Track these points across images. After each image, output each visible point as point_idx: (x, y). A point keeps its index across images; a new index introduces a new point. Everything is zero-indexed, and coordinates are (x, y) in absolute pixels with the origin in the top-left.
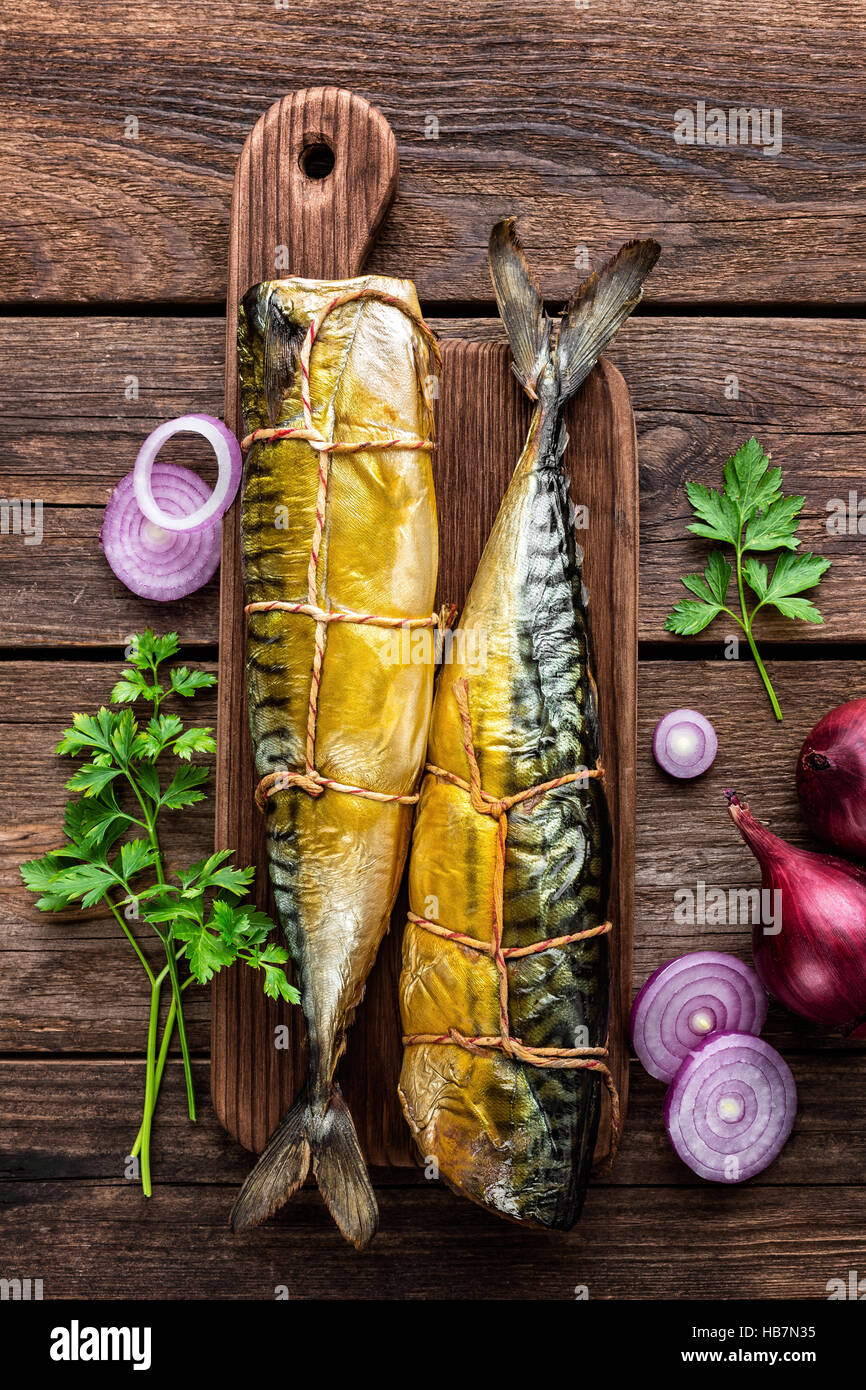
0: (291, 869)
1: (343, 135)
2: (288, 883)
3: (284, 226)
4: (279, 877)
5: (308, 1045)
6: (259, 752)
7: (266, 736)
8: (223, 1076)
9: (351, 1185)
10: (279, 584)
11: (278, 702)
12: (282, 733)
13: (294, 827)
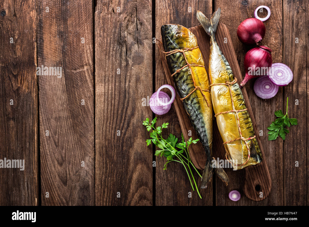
0: (228, 69)
1: (255, 194)
2: (228, 66)
3: (261, 176)
4: (229, 67)
5: (216, 41)
6: (238, 86)
7: (238, 89)
8: (227, 33)
9: (203, 21)
10: (243, 114)
11: (238, 95)
12: (236, 90)
13: (229, 76)
